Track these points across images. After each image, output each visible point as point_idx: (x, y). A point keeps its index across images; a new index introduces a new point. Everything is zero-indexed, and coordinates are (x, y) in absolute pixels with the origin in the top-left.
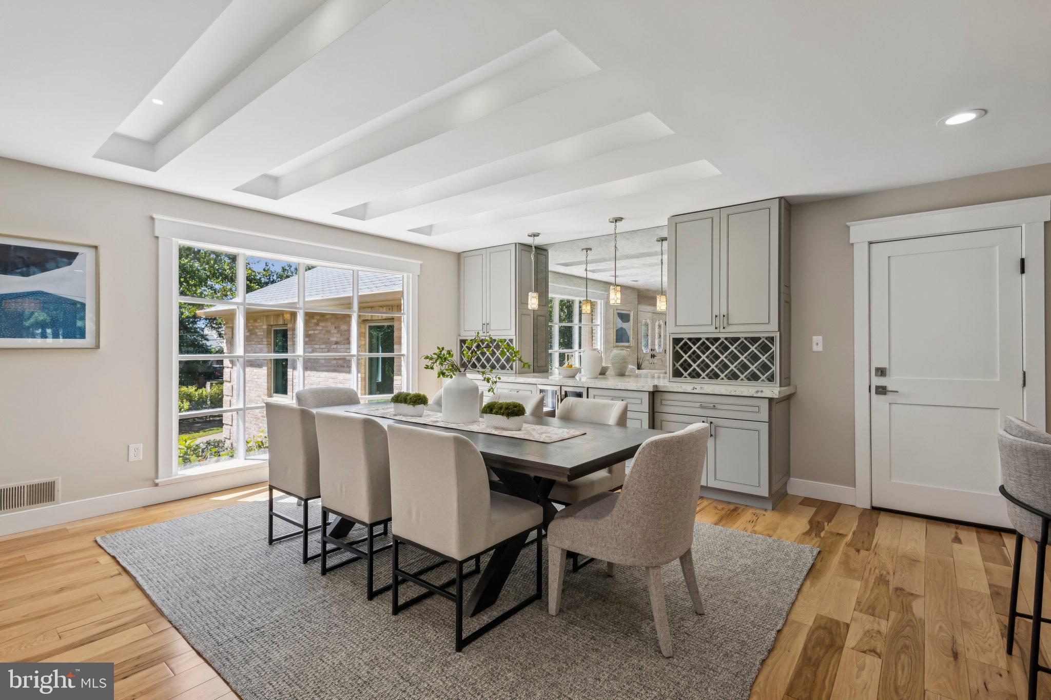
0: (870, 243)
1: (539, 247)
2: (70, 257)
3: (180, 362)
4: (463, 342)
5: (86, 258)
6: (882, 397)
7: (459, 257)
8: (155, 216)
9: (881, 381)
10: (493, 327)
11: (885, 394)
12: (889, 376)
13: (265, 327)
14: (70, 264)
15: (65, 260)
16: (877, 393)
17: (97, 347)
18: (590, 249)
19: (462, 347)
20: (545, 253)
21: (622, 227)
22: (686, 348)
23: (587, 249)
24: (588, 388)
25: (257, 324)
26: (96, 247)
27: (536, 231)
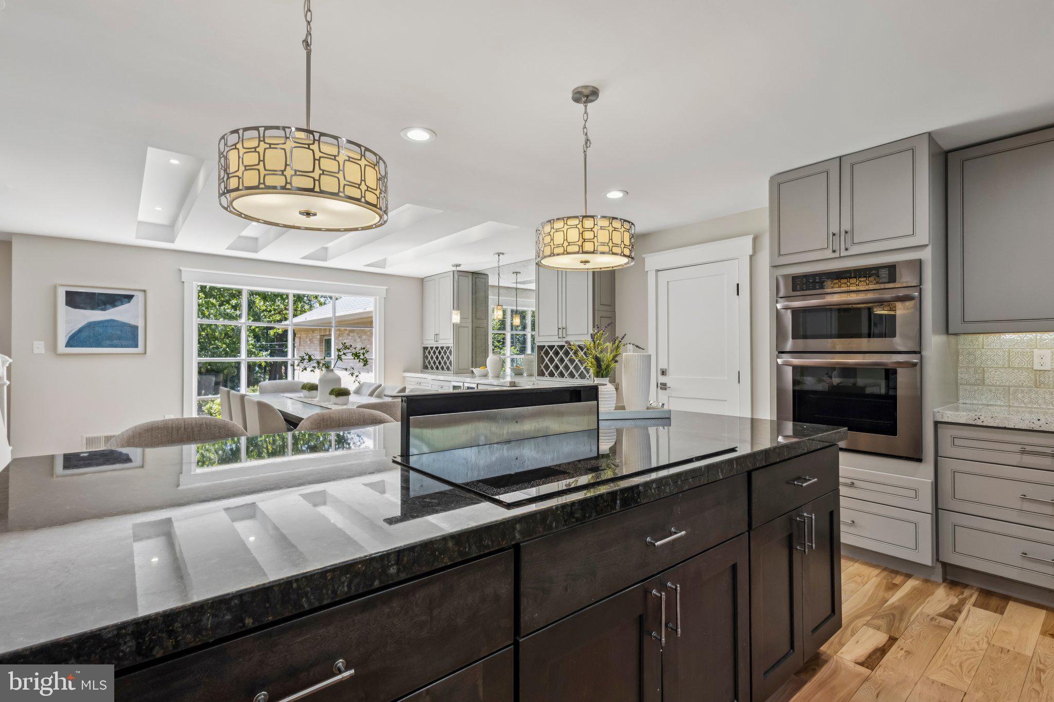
0: (658, 271)
1: (480, 272)
2: (129, 298)
3: (199, 363)
4: (425, 348)
5: (139, 298)
6: (664, 391)
7: (422, 281)
8: (181, 268)
9: (662, 379)
10: (441, 336)
11: (666, 389)
12: (668, 376)
13: (319, 337)
14: (129, 302)
15: (126, 300)
16: (661, 388)
17: (145, 353)
18: (520, 273)
19: (424, 353)
20: (486, 276)
21: (504, 260)
22: (547, 353)
23: (517, 273)
24: (478, 384)
25: (314, 335)
26: (144, 291)
27: (458, 263)
